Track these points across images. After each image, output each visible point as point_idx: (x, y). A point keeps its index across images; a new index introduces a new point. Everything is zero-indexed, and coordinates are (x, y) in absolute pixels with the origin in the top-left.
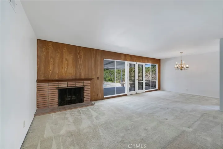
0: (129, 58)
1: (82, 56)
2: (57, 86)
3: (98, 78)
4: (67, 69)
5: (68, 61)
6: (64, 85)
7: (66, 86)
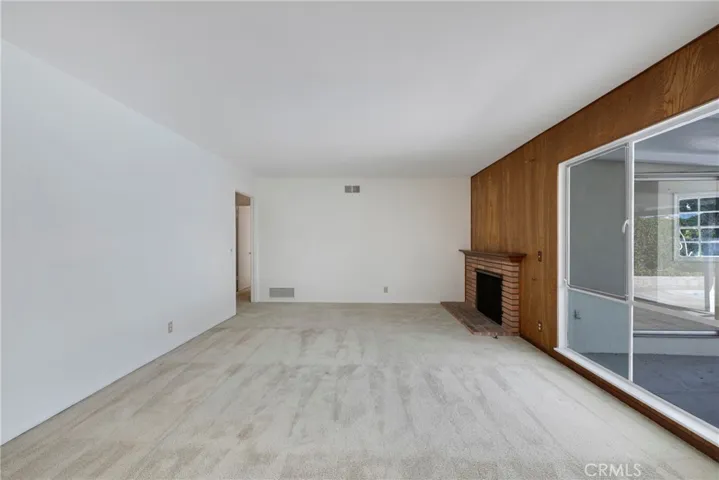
2: (476, 266)
3: (540, 253)
4: (491, 226)
5: (492, 207)
6: (481, 265)
7: (483, 268)
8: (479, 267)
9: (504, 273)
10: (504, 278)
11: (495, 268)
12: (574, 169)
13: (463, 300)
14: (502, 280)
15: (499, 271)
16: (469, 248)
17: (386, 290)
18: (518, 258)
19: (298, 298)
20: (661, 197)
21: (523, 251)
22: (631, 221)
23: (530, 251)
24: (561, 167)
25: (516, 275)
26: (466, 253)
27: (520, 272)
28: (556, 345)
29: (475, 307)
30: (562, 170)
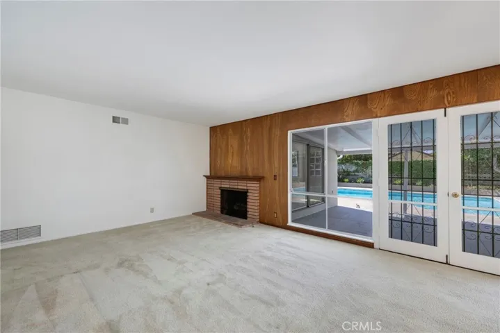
0: (388, 102)
1: (249, 135)
2: (220, 186)
3: (275, 176)
4: (232, 161)
5: (233, 148)
6: (226, 185)
7: (228, 186)
8: (223, 186)
9: (248, 188)
10: (249, 191)
11: (241, 186)
13: (205, 209)
14: (248, 192)
15: (245, 188)
16: (208, 174)
17: (152, 210)
18: (259, 179)
19: (46, 236)
21: (262, 175)
23: (267, 174)
25: (258, 188)
26: (207, 177)
27: (260, 187)
28: (287, 223)
29: (219, 212)
30: (290, 133)
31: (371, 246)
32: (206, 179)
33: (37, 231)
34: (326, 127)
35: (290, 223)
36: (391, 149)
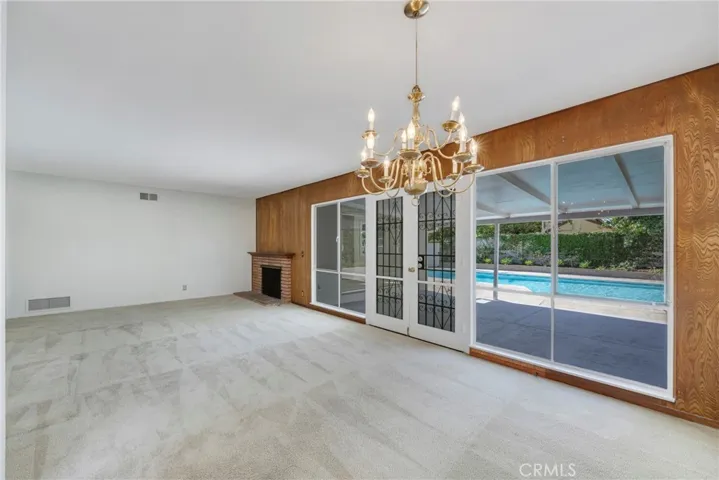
2: (261, 263)
3: (302, 252)
4: (272, 236)
5: (273, 223)
6: (266, 262)
7: (267, 264)
8: (264, 264)
9: (282, 265)
10: (283, 268)
11: (276, 263)
12: (319, 210)
13: (251, 290)
14: (281, 270)
15: (280, 265)
16: (255, 251)
17: (185, 288)
18: (291, 256)
19: (75, 307)
20: (355, 223)
21: (294, 252)
22: (339, 237)
23: (297, 251)
24: (313, 206)
25: (290, 266)
26: (252, 254)
27: (291, 264)
28: (310, 301)
29: (260, 292)
30: (313, 208)
31: (362, 321)
32: (250, 256)
33: (66, 301)
34: (339, 202)
35: (314, 302)
36: (377, 224)
